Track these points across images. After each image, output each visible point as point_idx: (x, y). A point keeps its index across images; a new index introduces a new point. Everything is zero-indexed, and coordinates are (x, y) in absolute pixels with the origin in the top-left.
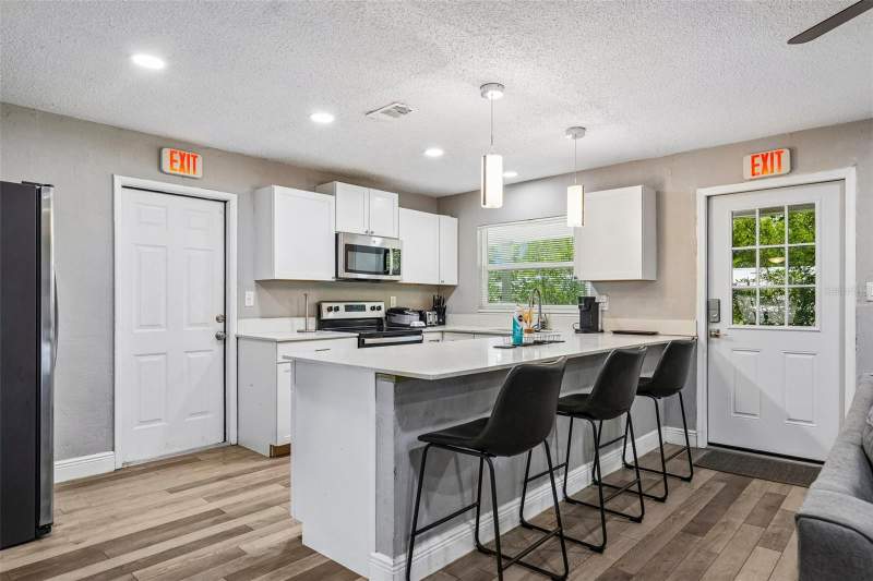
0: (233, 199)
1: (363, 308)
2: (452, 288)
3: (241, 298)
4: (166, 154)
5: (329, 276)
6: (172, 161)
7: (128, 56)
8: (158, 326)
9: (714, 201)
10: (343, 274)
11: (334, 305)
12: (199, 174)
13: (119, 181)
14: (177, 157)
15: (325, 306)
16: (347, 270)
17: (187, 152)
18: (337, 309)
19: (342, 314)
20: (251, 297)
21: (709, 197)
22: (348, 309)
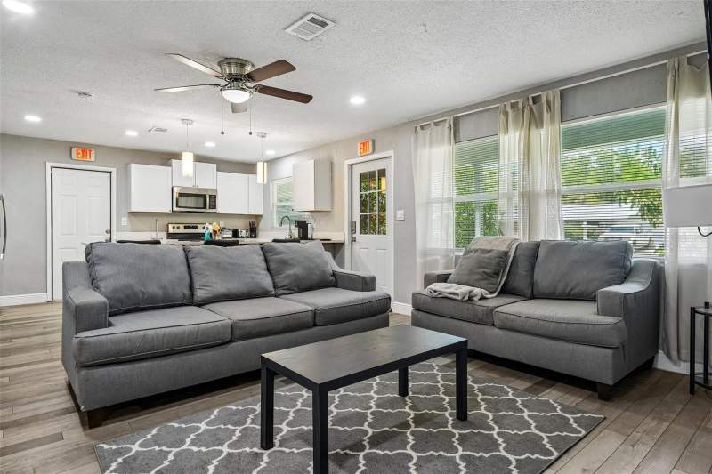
0: (114, 170)
1: (197, 227)
2: (261, 216)
3: (119, 221)
4: (74, 150)
5: (168, 209)
6: (77, 154)
7: (23, 117)
8: (73, 234)
9: (354, 166)
10: (176, 209)
11: (176, 226)
12: (93, 159)
13: (49, 165)
14: (80, 151)
15: (170, 226)
16: (177, 206)
17: (85, 149)
18: (178, 228)
19: (182, 230)
20: (125, 221)
21: (352, 165)
22: (185, 227)
